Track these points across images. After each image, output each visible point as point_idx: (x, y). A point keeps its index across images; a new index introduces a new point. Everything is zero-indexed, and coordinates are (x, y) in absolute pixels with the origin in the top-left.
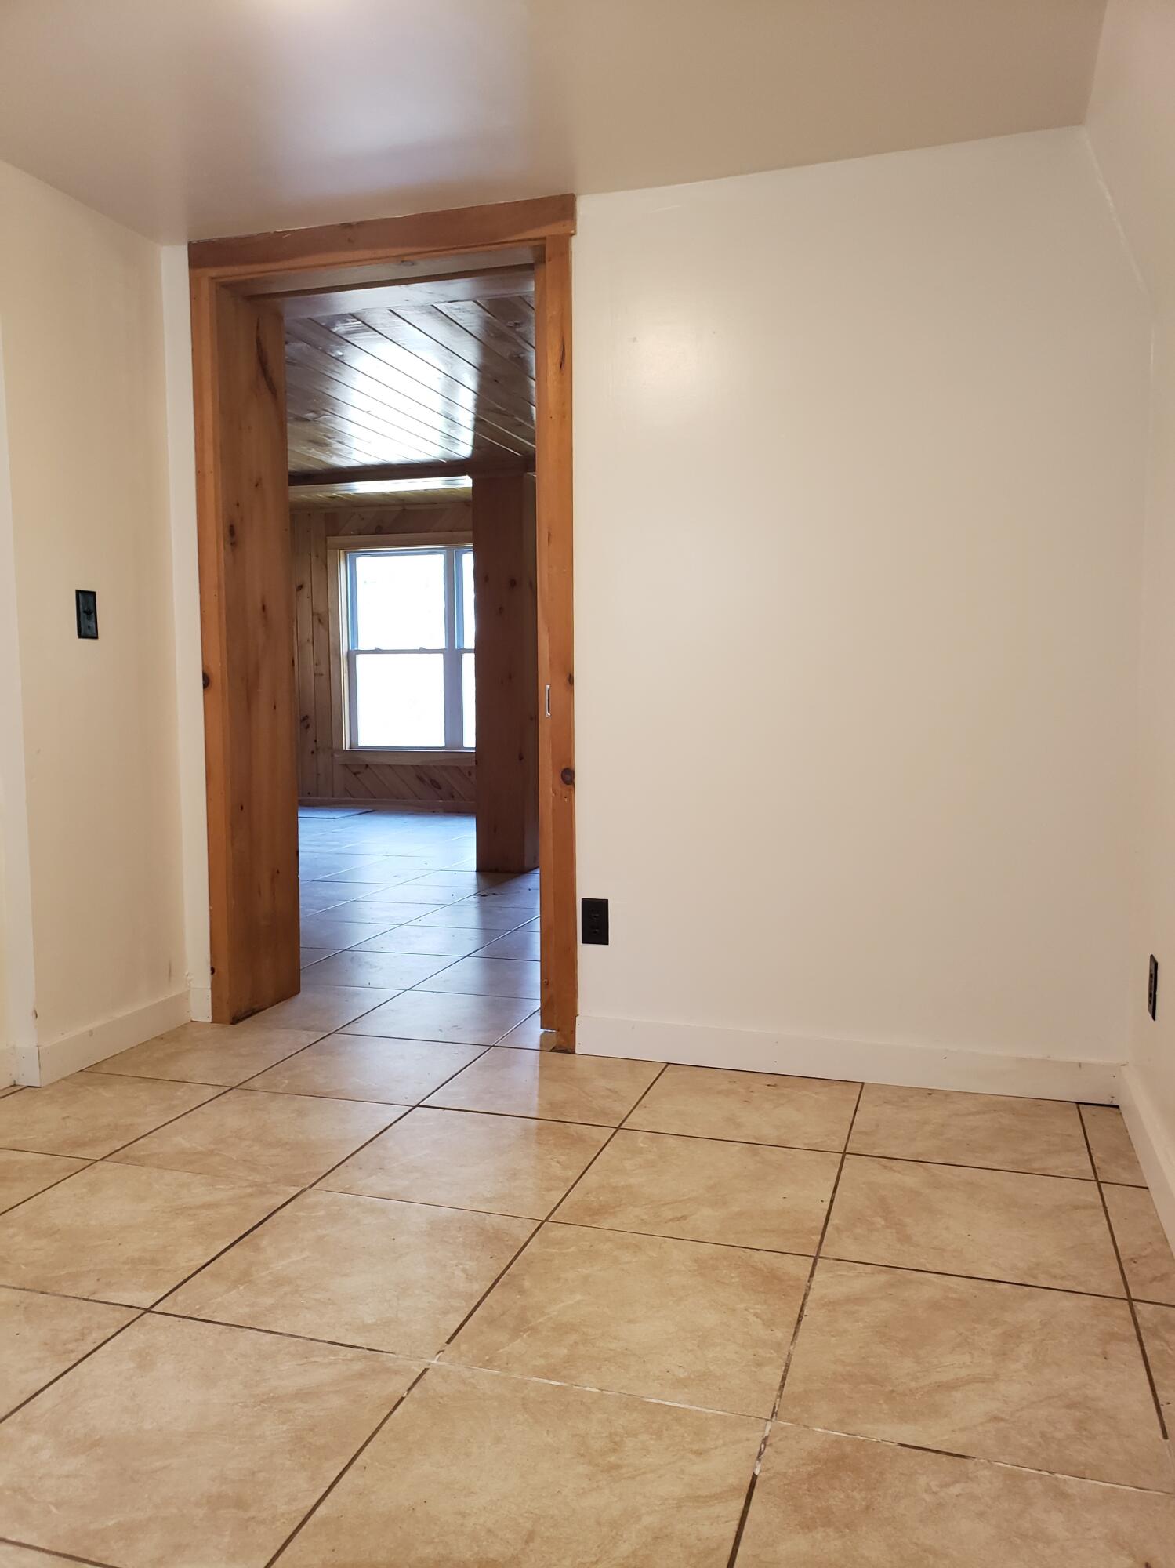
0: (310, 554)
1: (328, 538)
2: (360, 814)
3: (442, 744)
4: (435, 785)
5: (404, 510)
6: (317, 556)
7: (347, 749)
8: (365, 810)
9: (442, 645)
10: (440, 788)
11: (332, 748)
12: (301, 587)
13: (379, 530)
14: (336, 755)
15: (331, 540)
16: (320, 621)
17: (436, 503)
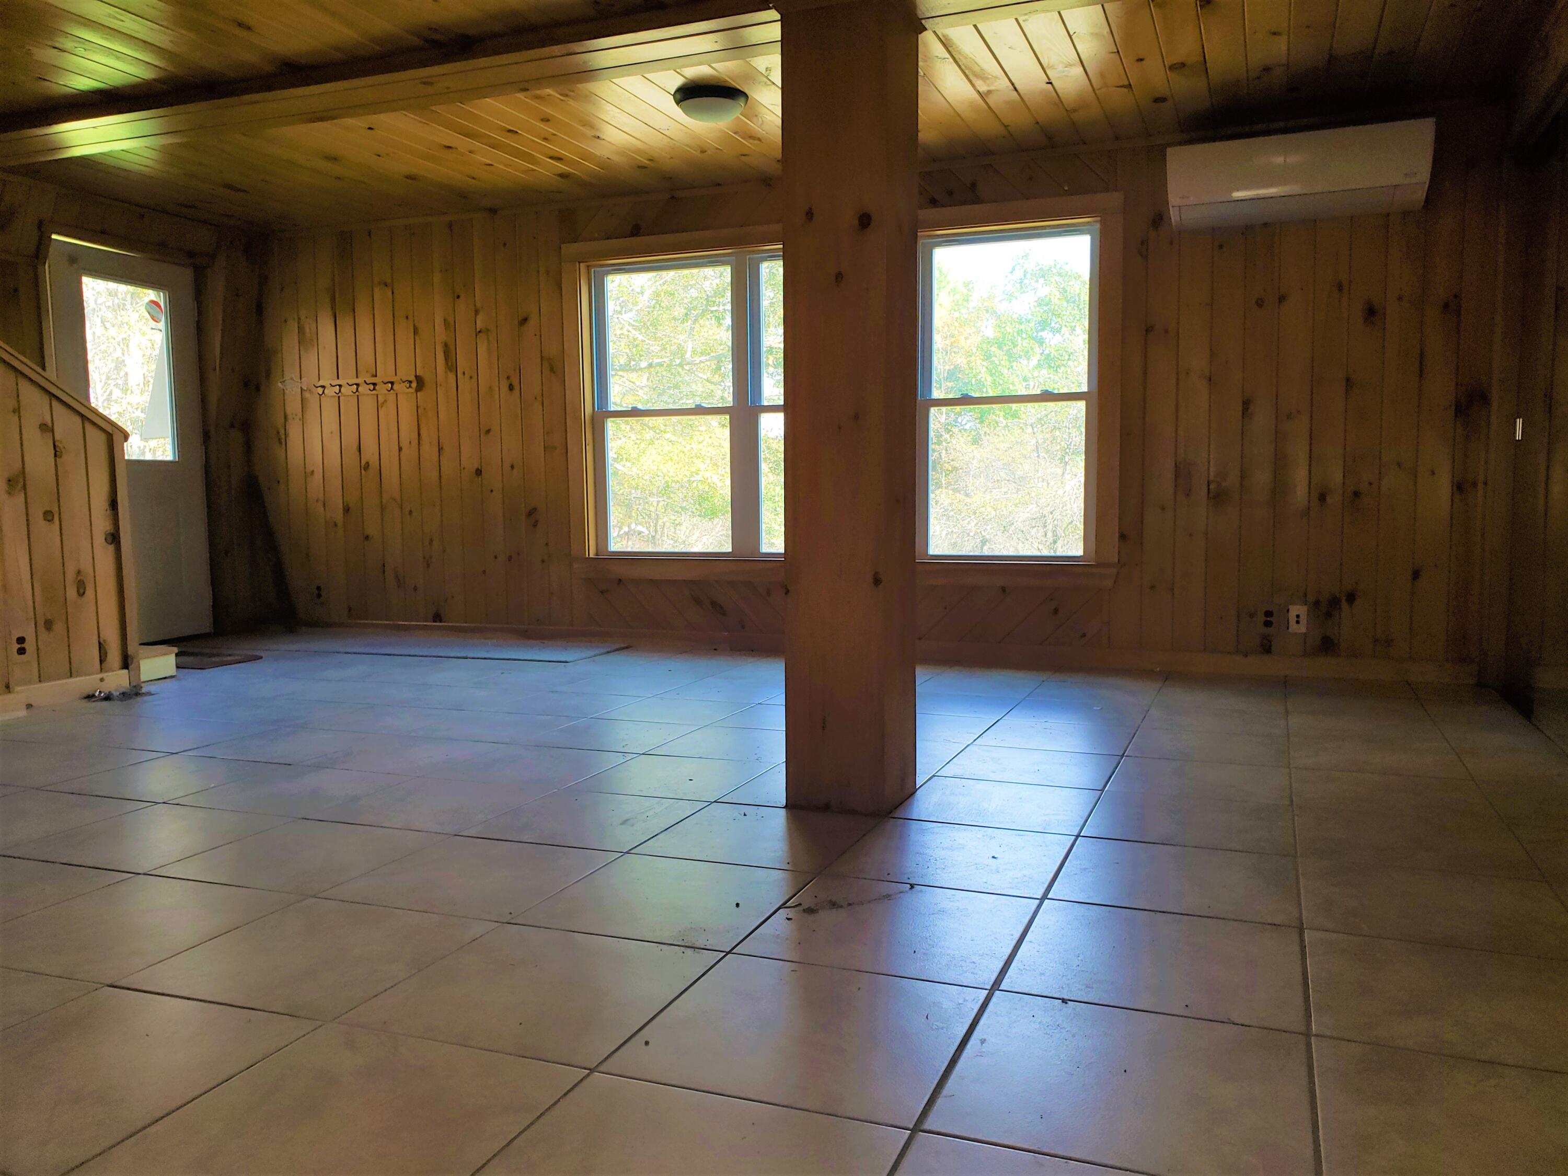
0: (538, 272)
1: (563, 246)
2: (608, 652)
3: (728, 548)
4: (717, 608)
5: (673, 197)
6: (548, 273)
7: (591, 556)
8: (617, 646)
9: (728, 399)
10: (724, 614)
11: (570, 555)
12: (525, 320)
13: (636, 231)
14: (576, 566)
15: (569, 249)
16: (552, 370)
17: (719, 185)
